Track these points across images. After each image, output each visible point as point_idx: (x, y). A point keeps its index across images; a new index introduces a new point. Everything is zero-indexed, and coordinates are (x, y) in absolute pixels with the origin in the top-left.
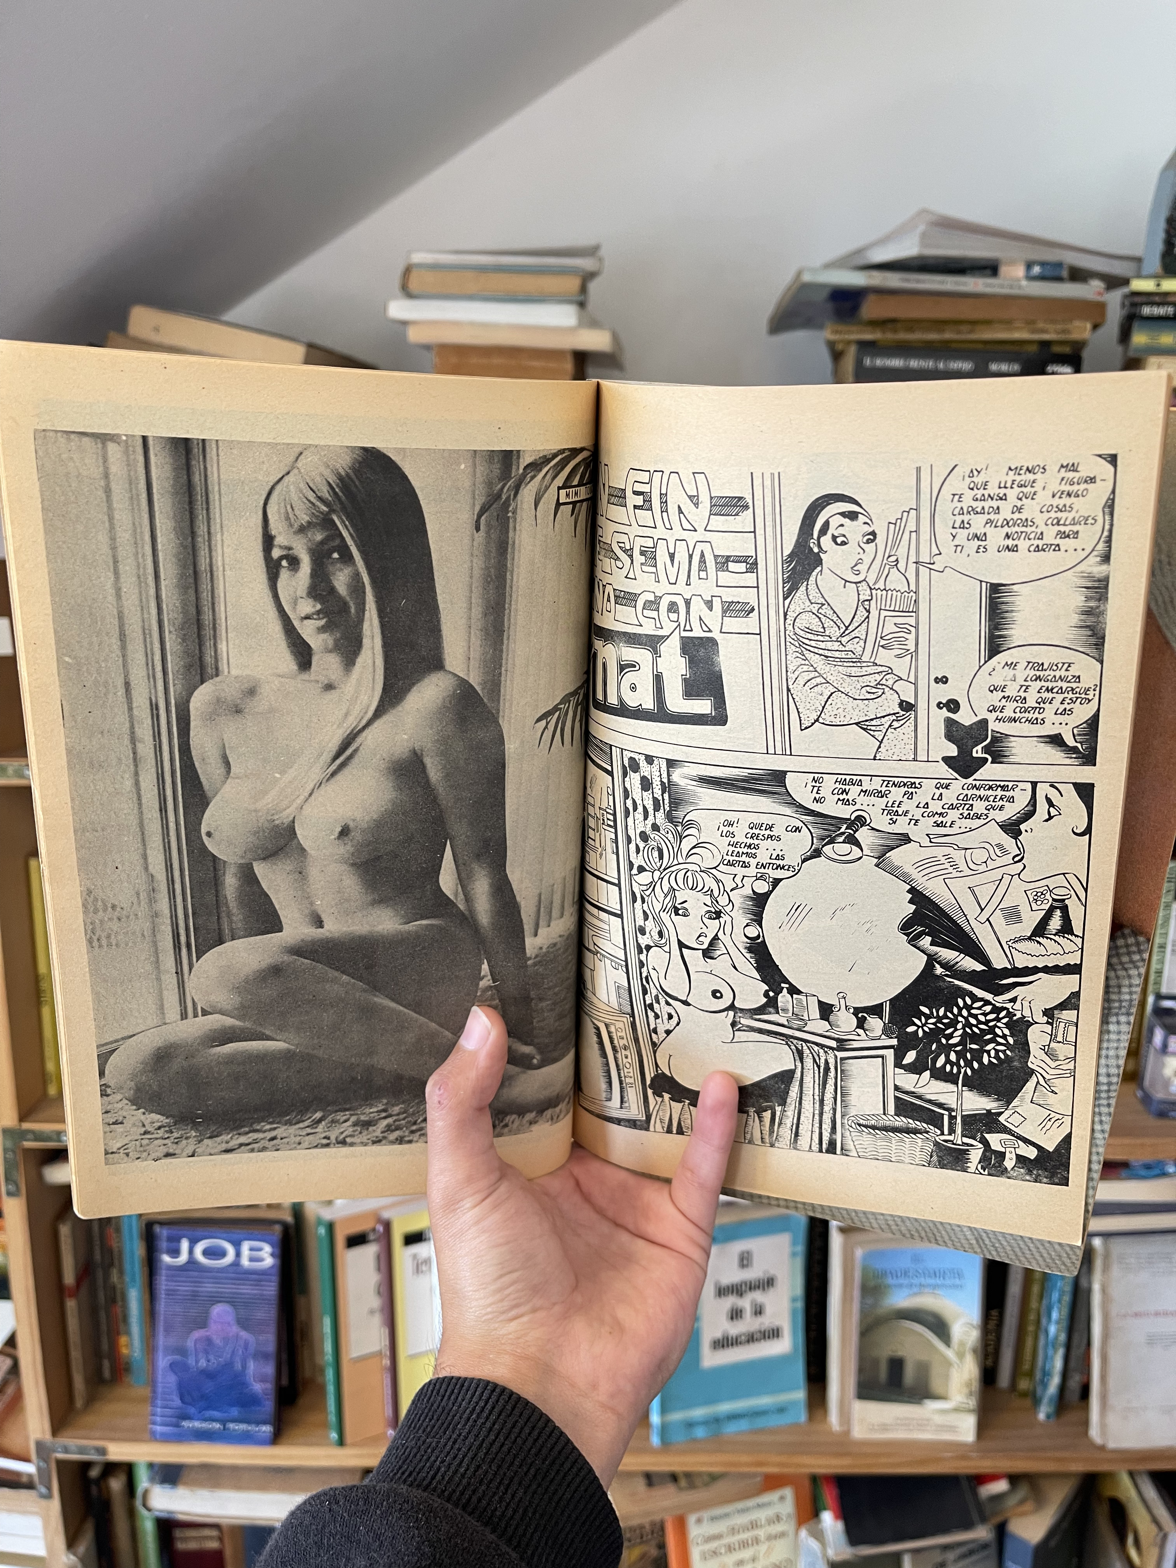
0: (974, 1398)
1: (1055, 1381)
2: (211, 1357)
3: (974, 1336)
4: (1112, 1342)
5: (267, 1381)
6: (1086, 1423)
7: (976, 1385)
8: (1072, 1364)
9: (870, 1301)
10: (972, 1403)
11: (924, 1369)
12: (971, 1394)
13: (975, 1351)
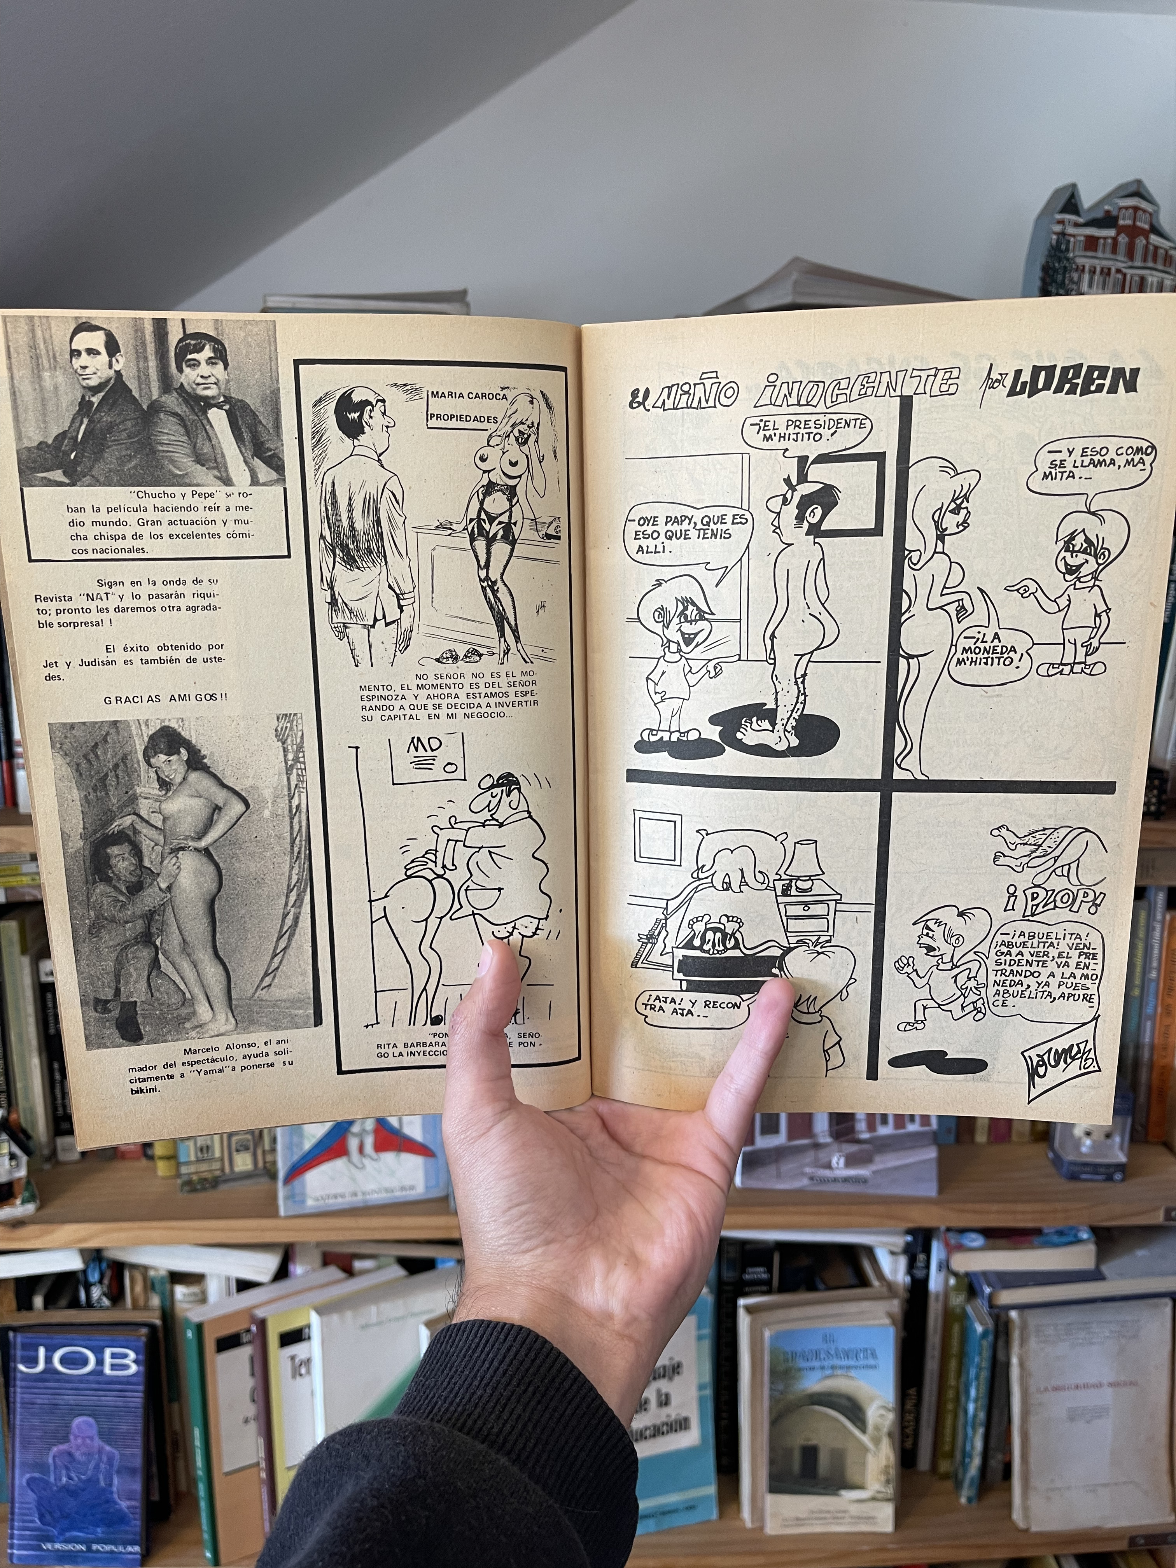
0: (891, 1486)
1: (977, 1461)
2: (73, 1475)
3: (890, 1417)
4: (1033, 1419)
5: (135, 1500)
6: (1009, 1505)
7: (892, 1472)
8: (993, 1443)
9: (781, 1387)
10: (890, 1491)
11: (838, 1457)
12: (888, 1482)
13: (890, 1435)
